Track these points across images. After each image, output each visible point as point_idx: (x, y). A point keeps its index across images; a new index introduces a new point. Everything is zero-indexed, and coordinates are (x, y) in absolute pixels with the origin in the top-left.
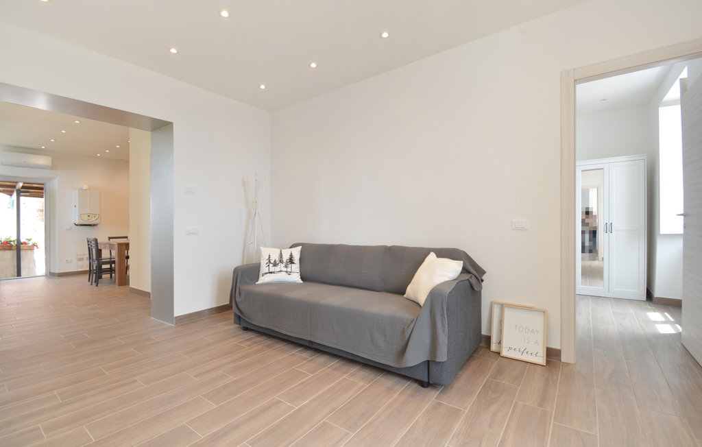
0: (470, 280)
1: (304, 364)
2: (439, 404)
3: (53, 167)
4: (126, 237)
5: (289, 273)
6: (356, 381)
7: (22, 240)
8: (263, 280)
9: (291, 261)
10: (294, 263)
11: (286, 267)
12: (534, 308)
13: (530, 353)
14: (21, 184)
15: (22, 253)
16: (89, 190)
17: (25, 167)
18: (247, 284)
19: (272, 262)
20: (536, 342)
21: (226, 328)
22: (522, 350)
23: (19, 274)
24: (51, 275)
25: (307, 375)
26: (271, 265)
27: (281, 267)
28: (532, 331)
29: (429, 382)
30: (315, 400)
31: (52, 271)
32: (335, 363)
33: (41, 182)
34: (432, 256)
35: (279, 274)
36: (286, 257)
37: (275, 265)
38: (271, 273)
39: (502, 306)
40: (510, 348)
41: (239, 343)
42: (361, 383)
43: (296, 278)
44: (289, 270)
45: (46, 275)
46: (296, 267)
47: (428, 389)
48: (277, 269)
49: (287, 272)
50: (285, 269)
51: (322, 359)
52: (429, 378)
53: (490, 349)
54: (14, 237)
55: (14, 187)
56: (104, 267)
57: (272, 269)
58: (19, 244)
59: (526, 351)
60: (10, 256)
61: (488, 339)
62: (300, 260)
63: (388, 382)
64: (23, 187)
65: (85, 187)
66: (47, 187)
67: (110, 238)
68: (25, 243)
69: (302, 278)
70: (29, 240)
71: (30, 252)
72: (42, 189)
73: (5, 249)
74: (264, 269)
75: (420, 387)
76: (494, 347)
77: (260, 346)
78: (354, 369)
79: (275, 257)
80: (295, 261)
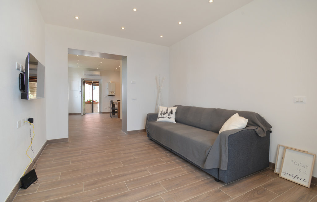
0: (256, 130)
1: (166, 158)
2: (220, 191)
3: (101, 75)
4: (120, 100)
5: (170, 118)
6: (183, 170)
7: (94, 100)
8: (159, 120)
9: (171, 113)
10: (173, 114)
11: (169, 115)
12: (307, 152)
13: (300, 178)
14: (93, 82)
15: (94, 104)
16: (112, 83)
17: (92, 75)
18: (152, 121)
19: (163, 113)
20: (305, 173)
21: (144, 138)
22: (294, 176)
23: (93, 112)
24: (101, 113)
25: (164, 162)
26: (162, 114)
27: (167, 115)
28: (304, 166)
29: (218, 179)
30: (160, 173)
31: (101, 111)
32: (179, 160)
33: (98, 80)
34: (237, 114)
35: (165, 118)
36: (169, 111)
37: (164, 114)
38: (162, 117)
39: (285, 148)
40: (286, 173)
41: (146, 145)
42: (185, 172)
43: (173, 120)
44: (170, 117)
45: (99, 113)
46: (173, 116)
47: (218, 183)
48: (165, 116)
49: (169, 117)
50: (168, 116)
51: (174, 157)
52: (218, 177)
53: (274, 171)
54: (91, 100)
55: (91, 82)
56: (116, 111)
57: (163, 116)
58: (93, 101)
59: (297, 177)
60: (90, 105)
61: (274, 165)
62: (176, 113)
63: (198, 174)
64: (94, 82)
65: (111, 82)
66: (99, 82)
67: (118, 100)
68: (95, 102)
69: (176, 121)
70: (96, 100)
71: (96, 104)
72: (98, 83)
73: (89, 103)
74: (159, 116)
75: (214, 180)
76: (277, 171)
77: (152, 147)
78: (186, 165)
79: (164, 111)
80: (173, 113)
